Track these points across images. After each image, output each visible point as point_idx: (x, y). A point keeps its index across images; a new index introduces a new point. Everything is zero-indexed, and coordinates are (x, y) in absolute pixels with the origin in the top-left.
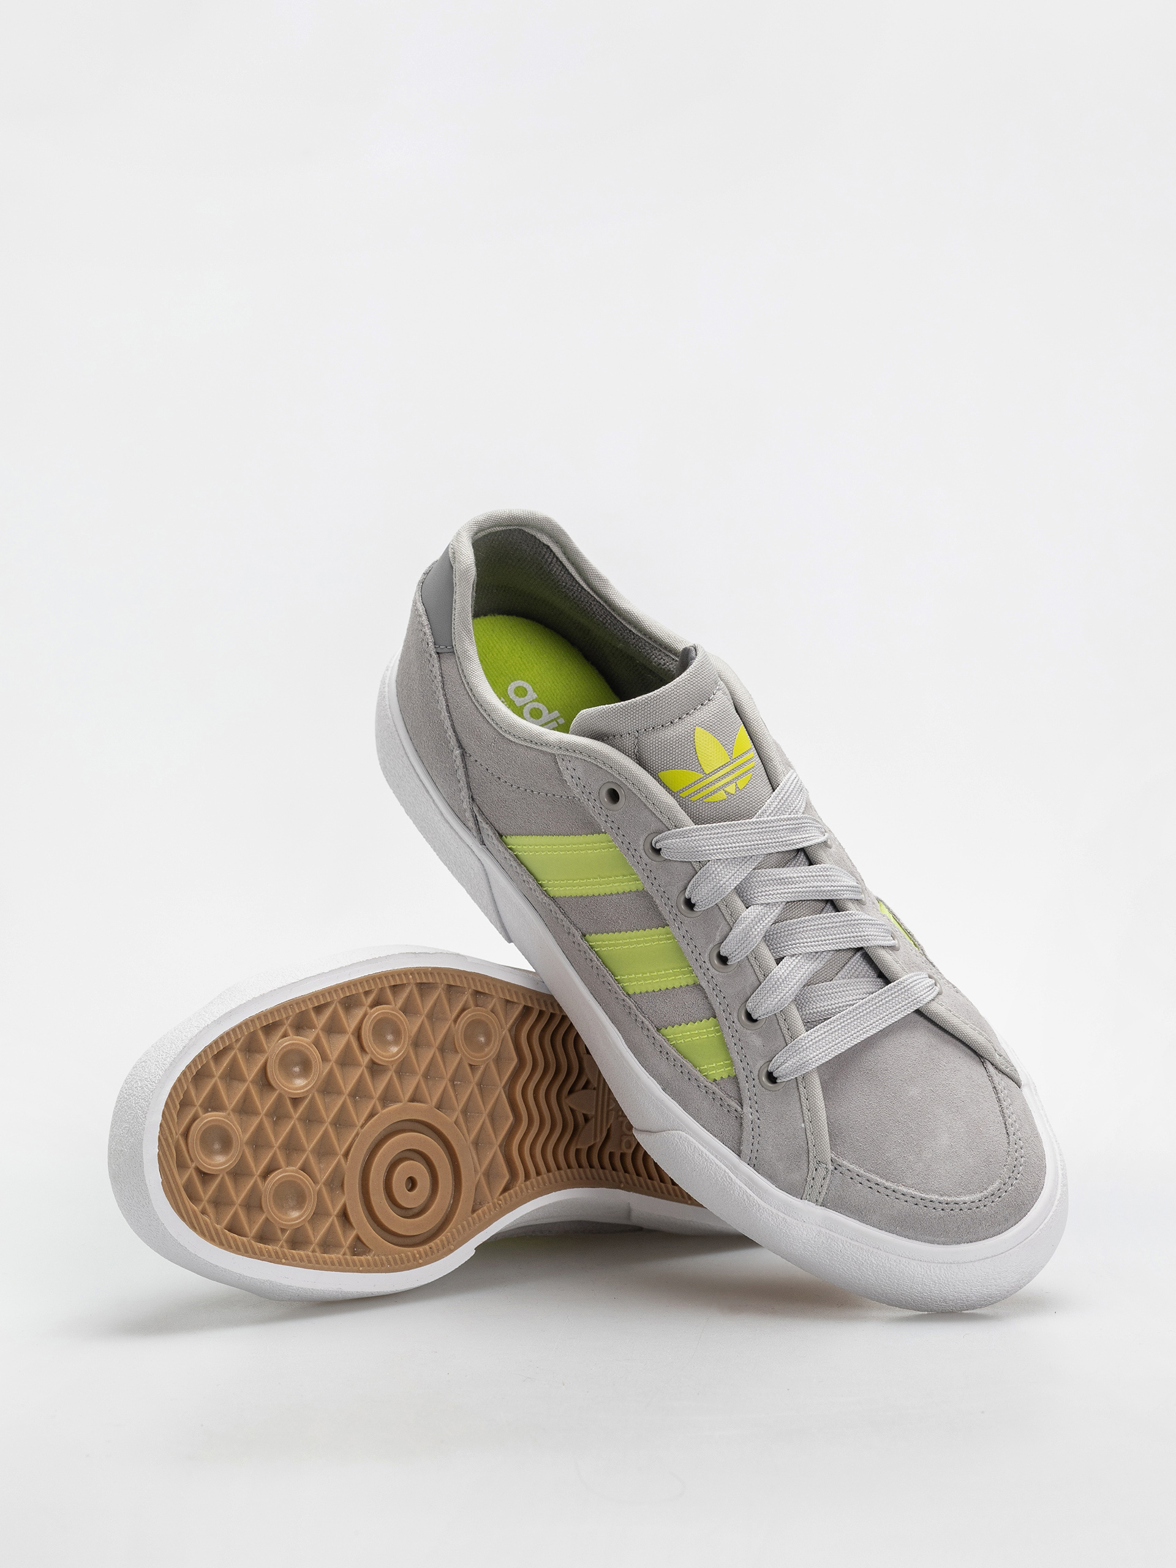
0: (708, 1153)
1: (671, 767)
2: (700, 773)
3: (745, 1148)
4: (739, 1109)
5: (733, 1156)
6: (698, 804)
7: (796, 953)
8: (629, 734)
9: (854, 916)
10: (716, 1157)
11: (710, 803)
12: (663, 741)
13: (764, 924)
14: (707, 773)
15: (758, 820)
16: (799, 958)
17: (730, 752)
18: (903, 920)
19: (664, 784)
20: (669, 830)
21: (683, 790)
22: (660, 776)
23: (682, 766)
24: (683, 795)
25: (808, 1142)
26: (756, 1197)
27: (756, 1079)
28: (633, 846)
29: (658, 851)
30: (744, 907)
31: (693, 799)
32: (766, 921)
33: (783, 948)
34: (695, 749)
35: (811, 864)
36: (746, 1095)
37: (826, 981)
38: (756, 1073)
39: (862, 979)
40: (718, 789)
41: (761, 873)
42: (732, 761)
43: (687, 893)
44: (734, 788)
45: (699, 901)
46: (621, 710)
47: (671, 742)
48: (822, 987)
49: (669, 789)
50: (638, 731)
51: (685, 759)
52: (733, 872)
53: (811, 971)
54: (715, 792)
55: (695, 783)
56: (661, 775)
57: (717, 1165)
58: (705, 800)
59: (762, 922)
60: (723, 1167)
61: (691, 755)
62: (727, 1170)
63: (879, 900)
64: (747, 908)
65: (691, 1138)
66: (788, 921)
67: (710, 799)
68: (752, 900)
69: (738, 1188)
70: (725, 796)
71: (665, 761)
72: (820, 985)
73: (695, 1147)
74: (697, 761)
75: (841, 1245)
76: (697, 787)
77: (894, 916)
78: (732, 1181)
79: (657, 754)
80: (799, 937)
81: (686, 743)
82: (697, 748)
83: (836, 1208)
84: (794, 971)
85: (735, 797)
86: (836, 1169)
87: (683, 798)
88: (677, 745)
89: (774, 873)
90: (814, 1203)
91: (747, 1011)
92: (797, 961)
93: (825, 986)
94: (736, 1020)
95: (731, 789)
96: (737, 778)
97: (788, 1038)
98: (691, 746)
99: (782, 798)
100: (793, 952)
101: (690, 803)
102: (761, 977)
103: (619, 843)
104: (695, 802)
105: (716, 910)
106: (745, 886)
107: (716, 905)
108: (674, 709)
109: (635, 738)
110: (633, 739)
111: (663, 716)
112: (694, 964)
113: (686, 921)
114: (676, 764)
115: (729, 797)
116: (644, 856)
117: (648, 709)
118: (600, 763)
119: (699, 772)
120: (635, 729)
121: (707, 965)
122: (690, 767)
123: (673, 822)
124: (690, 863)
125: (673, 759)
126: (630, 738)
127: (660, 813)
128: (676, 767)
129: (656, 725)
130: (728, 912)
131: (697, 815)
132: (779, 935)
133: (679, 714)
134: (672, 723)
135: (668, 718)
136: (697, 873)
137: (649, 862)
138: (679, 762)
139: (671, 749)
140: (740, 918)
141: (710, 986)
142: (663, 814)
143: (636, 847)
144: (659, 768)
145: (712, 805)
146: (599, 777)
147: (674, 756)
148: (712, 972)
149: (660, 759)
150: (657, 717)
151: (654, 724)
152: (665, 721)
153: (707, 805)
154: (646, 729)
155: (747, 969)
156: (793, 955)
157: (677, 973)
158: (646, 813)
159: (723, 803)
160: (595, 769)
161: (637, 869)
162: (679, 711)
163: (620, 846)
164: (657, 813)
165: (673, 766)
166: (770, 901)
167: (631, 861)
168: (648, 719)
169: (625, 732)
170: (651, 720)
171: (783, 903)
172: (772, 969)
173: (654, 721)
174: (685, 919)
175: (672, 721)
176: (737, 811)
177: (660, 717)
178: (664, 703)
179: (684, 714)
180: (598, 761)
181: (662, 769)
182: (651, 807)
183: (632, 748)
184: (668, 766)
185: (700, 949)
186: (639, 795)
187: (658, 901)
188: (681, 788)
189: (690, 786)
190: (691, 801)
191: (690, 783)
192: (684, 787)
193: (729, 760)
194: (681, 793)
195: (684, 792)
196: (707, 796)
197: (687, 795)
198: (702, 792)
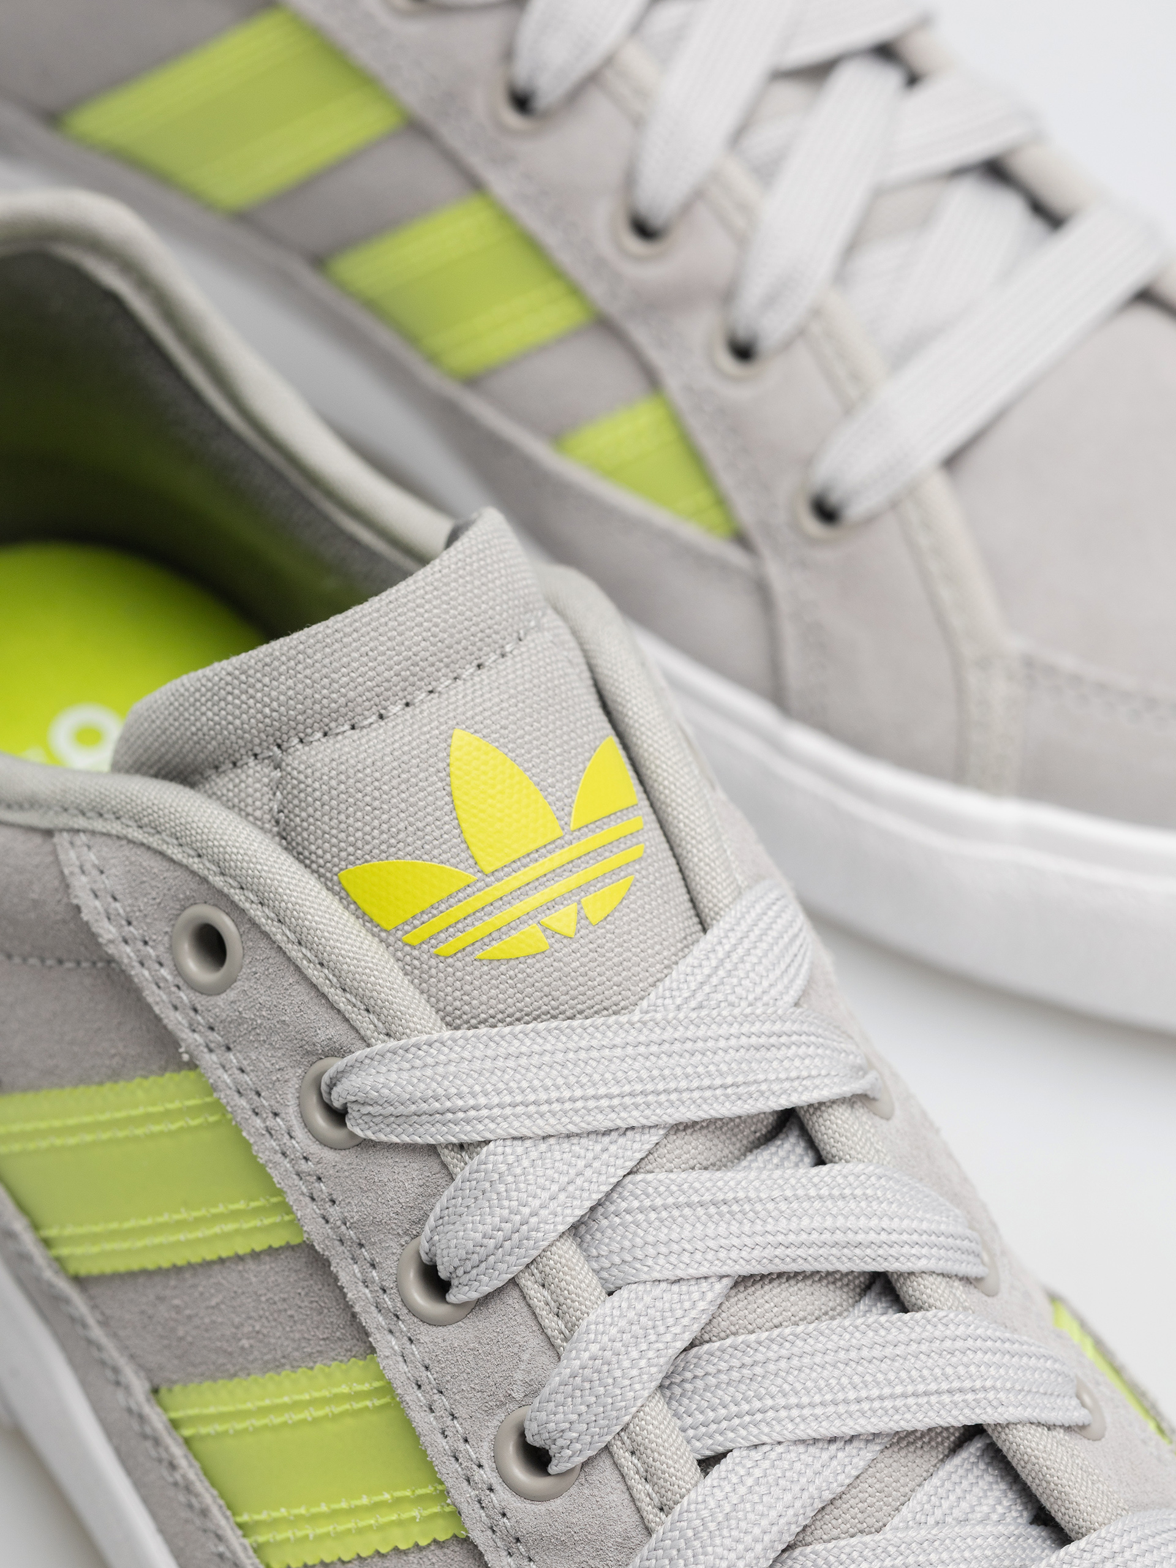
1: (376, 851)
2: (466, 869)
6: (459, 964)
7: (765, 1439)
8: (256, 755)
9: (951, 1326)
11: (496, 963)
12: (351, 771)
13: (661, 1346)
14: (488, 870)
15: (647, 1017)
16: (773, 1455)
17: (563, 809)
18: (1125, 1355)
19: (358, 908)
20: (369, 1046)
21: (413, 922)
22: (344, 883)
23: (410, 849)
24: (413, 938)
28: (269, 1099)
29: (338, 1116)
30: (600, 1292)
31: (444, 949)
32: (668, 1337)
33: (724, 1424)
34: (450, 794)
35: (820, 1161)
37: (861, 1532)
39: (979, 1528)
40: (521, 921)
41: (655, 1183)
42: (568, 837)
43: (426, 1243)
44: (574, 917)
45: (460, 1272)
46: (229, 678)
47: (377, 775)
48: (847, 1550)
49: (371, 921)
50: (279, 746)
51: (420, 825)
52: (565, 1179)
53: (812, 1498)
54: (511, 927)
55: (450, 900)
56: (349, 877)
58: (479, 955)
59: (653, 1338)
61: (438, 814)
63: (1054, 1298)
64: (610, 1294)
66: (740, 1338)
67: (494, 950)
68: (626, 1268)
70: (543, 944)
71: (360, 835)
72: (842, 1543)
74: (457, 831)
76: (458, 912)
77: (1100, 1345)
79: (335, 814)
80: (774, 1390)
81: (422, 775)
82: (456, 793)
84: (756, 1498)
85: (575, 946)
87: (413, 947)
88: (395, 782)
89: (697, 1185)
92: (766, 1464)
93: (860, 1547)
95: (563, 920)
96: (584, 889)
98: (440, 784)
99: (728, 955)
100: (753, 1435)
101: (433, 962)
102: (651, 1514)
103: (228, 1092)
104: (450, 960)
105: (512, 1298)
106: (605, 1223)
107: (513, 1282)
108: (387, 674)
109: (271, 767)
110: (266, 770)
111: (352, 694)
112: (449, 1471)
113: (426, 1334)
114: (393, 841)
115: (557, 946)
116: (299, 1132)
117: (308, 672)
118: (168, 843)
119: (462, 866)
120: (271, 739)
121: (488, 1475)
122: (436, 852)
123: (379, 1019)
124: (432, 1150)
125: (385, 827)
126: (258, 768)
127: (339, 992)
128: (393, 850)
129: (333, 725)
130: (547, 1304)
131: (455, 1000)
132: (712, 1381)
133: (404, 690)
134: (381, 717)
135: (368, 700)
136: (453, 1180)
137: (314, 1148)
138: (402, 836)
139: (377, 794)
140: (583, 1324)
141: (499, 1544)
142: (351, 993)
143: (277, 1108)
144: (343, 854)
145: (503, 968)
146: (166, 886)
147: (385, 817)
148: (503, 1497)
149: (343, 826)
150: (334, 696)
151: (326, 720)
152: (359, 710)
153: (486, 968)
154: (302, 735)
155: (609, 1489)
156: (756, 1446)
157: (398, 1502)
158: (301, 994)
159: (538, 966)
160: (156, 865)
161: (281, 1173)
162: (405, 680)
163: (232, 1104)
164: (332, 990)
165: (384, 847)
166: (680, 1274)
167: (265, 1150)
168: (309, 702)
169: (243, 751)
170: (317, 707)
171: (721, 1277)
172: (688, 1491)
173: (326, 711)
174: (424, 1328)
175: (383, 712)
176: (581, 989)
177: (345, 696)
178: (356, 655)
179: (420, 689)
180: (163, 840)
181: (351, 858)
182: (314, 973)
183: (265, 800)
184: (367, 847)
185: (465, 1425)
186: (279, 937)
187: (347, 1273)
188: (409, 916)
189: (433, 910)
190: (437, 956)
191: (434, 901)
192: (418, 911)
193: (560, 833)
194: (407, 933)
195: (415, 927)
196: (486, 940)
197: (426, 936)
198: (471, 930)
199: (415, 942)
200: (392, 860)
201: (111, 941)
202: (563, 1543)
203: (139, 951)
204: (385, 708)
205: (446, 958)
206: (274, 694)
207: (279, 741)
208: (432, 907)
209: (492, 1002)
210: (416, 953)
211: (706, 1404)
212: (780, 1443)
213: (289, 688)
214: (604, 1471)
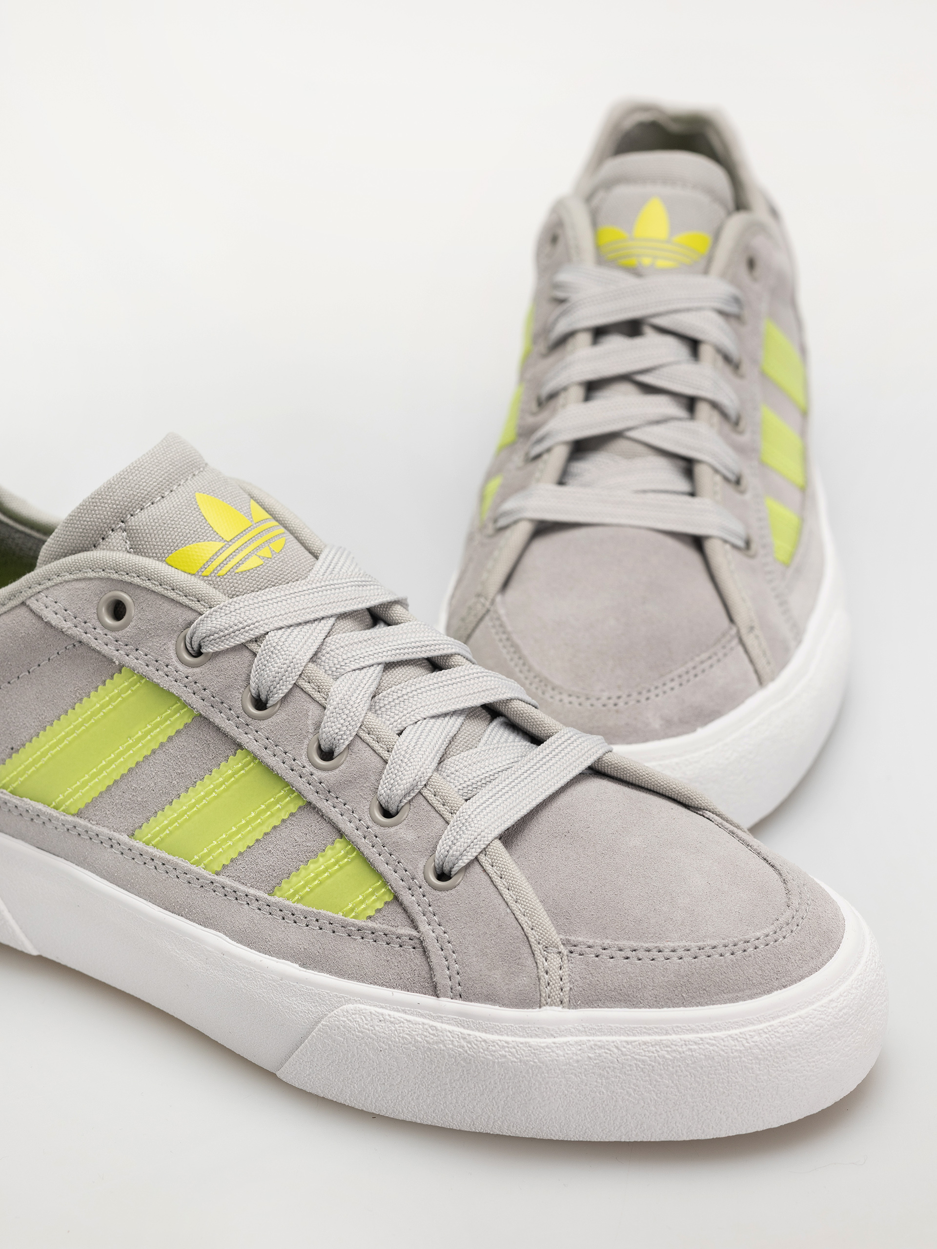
0: (392, 1013)
1: (180, 545)
2: (219, 541)
3: (442, 977)
4: (414, 933)
5: (429, 1000)
6: (230, 577)
7: (419, 719)
8: (113, 530)
10: (405, 1012)
11: (244, 573)
14: (229, 539)
16: (424, 724)
17: (249, 516)
20: (202, 615)
21: (204, 567)
22: (170, 561)
23: (194, 539)
24: (206, 573)
25: (522, 928)
26: (477, 1034)
27: (424, 884)
28: (163, 660)
29: (197, 652)
30: (333, 679)
31: (223, 572)
32: (365, 692)
33: (400, 720)
34: (203, 516)
35: (389, 624)
36: (415, 910)
37: (467, 749)
38: (420, 876)
40: (249, 556)
41: (338, 638)
42: (255, 525)
43: (253, 685)
44: (269, 551)
45: (272, 688)
47: (171, 516)
48: (465, 756)
50: (123, 521)
51: (193, 529)
52: (303, 640)
54: (246, 558)
55: (216, 554)
56: (171, 559)
57: (410, 1021)
58: (237, 571)
60: (420, 1020)
61: (201, 524)
62: (426, 1021)
64: (337, 679)
65: (362, 1006)
66: (394, 688)
67: (242, 568)
68: (339, 669)
69: (449, 1034)
70: (261, 562)
71: (170, 540)
72: (462, 754)
73: (371, 1013)
74: (210, 529)
75: (616, 1051)
76: (222, 558)
78: (437, 1030)
79: (157, 536)
80: (414, 703)
81: (189, 511)
82: (205, 515)
83: (590, 1003)
84: (423, 740)
85: (274, 560)
86: (571, 952)
87: (207, 576)
88: (179, 517)
90: (558, 1006)
91: (381, 805)
92: (423, 727)
93: (470, 754)
94: (370, 824)
95: (265, 553)
96: (267, 543)
97: (447, 815)
99: (329, 566)
101: (218, 579)
102: (385, 754)
103: (142, 666)
104: (225, 577)
105: (298, 693)
106: (324, 658)
107: (296, 685)
108: (160, 479)
109: (121, 531)
110: (120, 534)
111: (149, 489)
112: (290, 776)
113: (263, 724)
114: (185, 539)
115: (266, 562)
116: (181, 667)
117: (128, 485)
118: (87, 572)
119: (217, 540)
120: (118, 519)
121: (309, 768)
122: (205, 538)
123: (205, 602)
124: (244, 646)
125: (180, 534)
126: (116, 534)
127: (184, 597)
128: (186, 542)
129: (144, 504)
130: (314, 688)
131: (232, 591)
132: (388, 707)
133: (168, 485)
134: (163, 497)
135: (156, 491)
136: (256, 655)
137: (190, 671)
138: (189, 535)
139: (173, 522)
140: (332, 690)
141: (322, 797)
142: (189, 596)
143: (167, 661)
144: (166, 551)
145: (248, 574)
146: (90, 591)
147: (179, 530)
148: (318, 774)
149: (162, 540)
150: (142, 491)
151: (141, 503)
152: (153, 495)
153: (241, 576)
154: (132, 513)
155: (363, 752)
156: (416, 723)
157: (268, 808)
158: (167, 606)
159: (262, 570)
160: (82, 585)
161: (177, 689)
162: (168, 481)
163: (145, 671)
164: (181, 598)
165: (182, 542)
166: (363, 665)
167: (166, 683)
168: (132, 496)
169: (107, 529)
170: (136, 498)
171: (380, 664)
172: (395, 742)
173: (140, 498)
174: (261, 723)
175: (163, 495)
176: (281, 576)
177: (146, 490)
178: (146, 474)
179: (174, 484)
180: (84, 572)
181: (170, 551)
182: (172, 594)
183: (122, 546)
184: (175, 545)
185: (292, 752)
186: (151, 586)
187: (219, 719)
188: (202, 565)
189: (211, 560)
190: (219, 576)
191: (211, 556)
192: (205, 562)
193: (251, 524)
194: (203, 572)
195: (206, 568)
196: (237, 565)
197: (212, 570)
198: (229, 563)
199: (208, 574)
200: (188, 546)
201: (69, 628)
202: (350, 782)
203: (83, 627)
204: (163, 493)
205: (223, 576)
206: (116, 498)
207: (122, 519)
208: (210, 558)
209: (248, 588)
210: (210, 578)
211: (389, 717)
212: (425, 719)
213: (122, 493)
214: (359, 744)
